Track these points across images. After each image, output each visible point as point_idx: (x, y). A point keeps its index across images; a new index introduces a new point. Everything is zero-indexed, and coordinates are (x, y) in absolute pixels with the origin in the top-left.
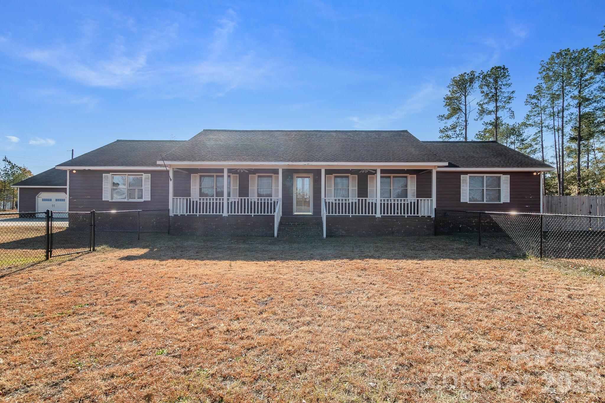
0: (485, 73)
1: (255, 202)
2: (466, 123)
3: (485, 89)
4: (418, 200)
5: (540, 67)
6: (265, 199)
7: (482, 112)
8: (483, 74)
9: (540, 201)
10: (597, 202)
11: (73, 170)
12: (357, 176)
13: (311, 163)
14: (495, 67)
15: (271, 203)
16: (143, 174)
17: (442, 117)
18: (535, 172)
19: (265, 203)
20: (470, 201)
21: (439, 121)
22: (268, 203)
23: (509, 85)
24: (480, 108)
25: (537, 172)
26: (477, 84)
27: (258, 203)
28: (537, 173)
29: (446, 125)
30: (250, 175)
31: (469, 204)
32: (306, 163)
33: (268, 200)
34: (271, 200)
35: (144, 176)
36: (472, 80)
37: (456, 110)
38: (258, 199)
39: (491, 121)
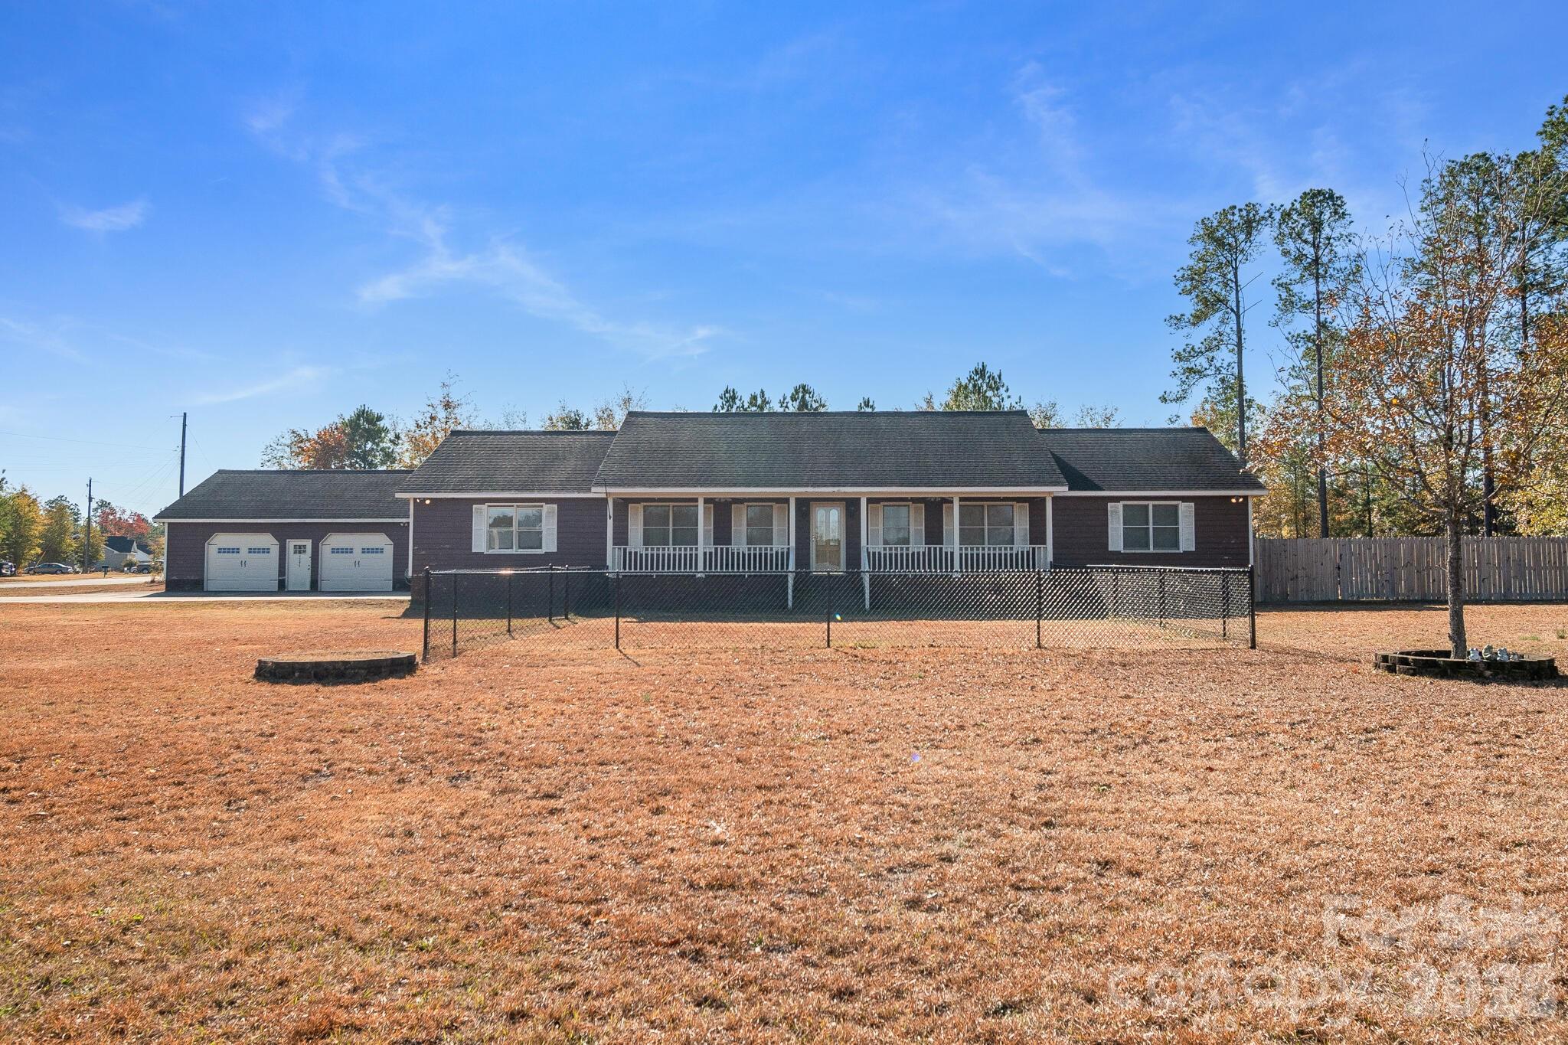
0: (1288, 207)
1: (744, 555)
2: (1240, 338)
3: (1290, 245)
4: (1034, 549)
5: (1422, 196)
6: (760, 549)
7: (1289, 304)
8: (1282, 209)
9: (1248, 548)
10: (1350, 549)
11: (425, 499)
12: (923, 505)
13: (843, 489)
14: (1311, 190)
15: (771, 555)
16: (544, 504)
17: (1177, 320)
18: (1233, 497)
19: (760, 555)
20: (1125, 547)
21: (1172, 330)
22: (766, 554)
23: (1349, 238)
24: (1284, 295)
25: (1237, 497)
26: (1266, 234)
27: (749, 555)
28: (1237, 500)
29: (1188, 342)
30: (733, 506)
31: (1125, 553)
32: (836, 489)
33: (766, 549)
34: (771, 549)
35: (546, 507)
36: (1250, 225)
37: (1211, 304)
38: (749, 549)
39: (1305, 331)
